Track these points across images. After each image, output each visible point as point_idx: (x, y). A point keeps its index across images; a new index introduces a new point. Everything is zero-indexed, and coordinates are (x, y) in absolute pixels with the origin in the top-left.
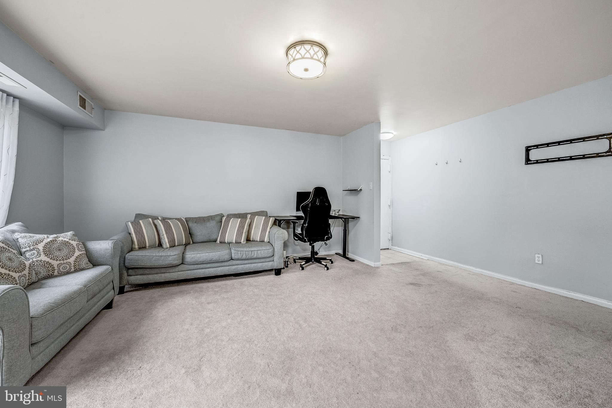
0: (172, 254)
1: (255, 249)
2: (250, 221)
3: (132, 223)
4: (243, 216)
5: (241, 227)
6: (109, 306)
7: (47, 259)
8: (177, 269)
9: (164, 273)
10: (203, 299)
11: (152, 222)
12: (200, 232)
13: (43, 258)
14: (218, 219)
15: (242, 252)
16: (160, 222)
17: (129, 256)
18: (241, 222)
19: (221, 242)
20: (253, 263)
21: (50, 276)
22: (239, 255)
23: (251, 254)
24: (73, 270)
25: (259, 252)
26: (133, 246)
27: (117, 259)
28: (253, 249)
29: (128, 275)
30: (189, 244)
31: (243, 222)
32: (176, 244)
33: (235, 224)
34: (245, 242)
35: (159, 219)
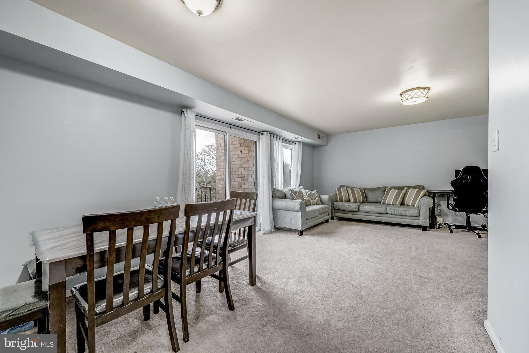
0: (353, 205)
1: (404, 209)
2: (405, 192)
3: (337, 189)
4: (401, 188)
5: (398, 195)
6: (327, 221)
7: (309, 199)
8: (356, 213)
9: (350, 214)
10: (366, 229)
11: (346, 189)
12: (371, 196)
13: (308, 198)
14: (383, 189)
15: (394, 210)
16: (349, 189)
17: (335, 203)
18: (398, 192)
19: (383, 204)
20: (402, 218)
21: (310, 205)
22: (392, 211)
23: (401, 212)
24: (316, 204)
25: (407, 212)
26: (337, 199)
27: (330, 203)
28: (402, 209)
29: (335, 212)
30: (365, 202)
31: (399, 192)
32: (357, 201)
33: (393, 193)
34: (399, 205)
35: (349, 188)
